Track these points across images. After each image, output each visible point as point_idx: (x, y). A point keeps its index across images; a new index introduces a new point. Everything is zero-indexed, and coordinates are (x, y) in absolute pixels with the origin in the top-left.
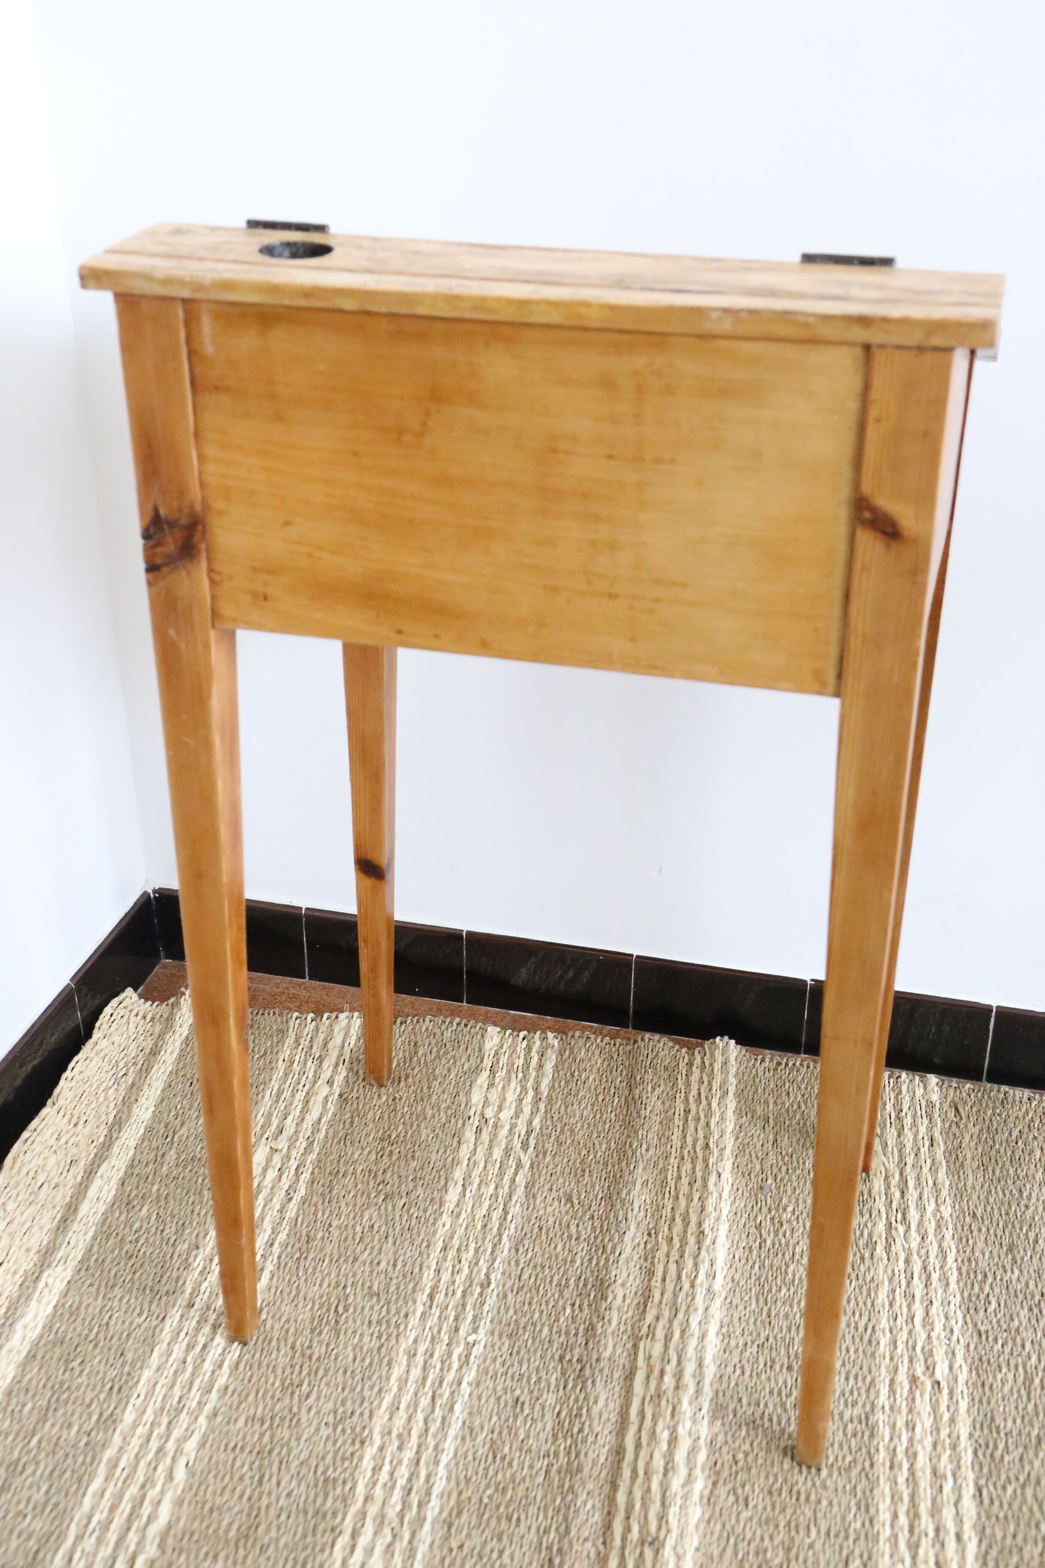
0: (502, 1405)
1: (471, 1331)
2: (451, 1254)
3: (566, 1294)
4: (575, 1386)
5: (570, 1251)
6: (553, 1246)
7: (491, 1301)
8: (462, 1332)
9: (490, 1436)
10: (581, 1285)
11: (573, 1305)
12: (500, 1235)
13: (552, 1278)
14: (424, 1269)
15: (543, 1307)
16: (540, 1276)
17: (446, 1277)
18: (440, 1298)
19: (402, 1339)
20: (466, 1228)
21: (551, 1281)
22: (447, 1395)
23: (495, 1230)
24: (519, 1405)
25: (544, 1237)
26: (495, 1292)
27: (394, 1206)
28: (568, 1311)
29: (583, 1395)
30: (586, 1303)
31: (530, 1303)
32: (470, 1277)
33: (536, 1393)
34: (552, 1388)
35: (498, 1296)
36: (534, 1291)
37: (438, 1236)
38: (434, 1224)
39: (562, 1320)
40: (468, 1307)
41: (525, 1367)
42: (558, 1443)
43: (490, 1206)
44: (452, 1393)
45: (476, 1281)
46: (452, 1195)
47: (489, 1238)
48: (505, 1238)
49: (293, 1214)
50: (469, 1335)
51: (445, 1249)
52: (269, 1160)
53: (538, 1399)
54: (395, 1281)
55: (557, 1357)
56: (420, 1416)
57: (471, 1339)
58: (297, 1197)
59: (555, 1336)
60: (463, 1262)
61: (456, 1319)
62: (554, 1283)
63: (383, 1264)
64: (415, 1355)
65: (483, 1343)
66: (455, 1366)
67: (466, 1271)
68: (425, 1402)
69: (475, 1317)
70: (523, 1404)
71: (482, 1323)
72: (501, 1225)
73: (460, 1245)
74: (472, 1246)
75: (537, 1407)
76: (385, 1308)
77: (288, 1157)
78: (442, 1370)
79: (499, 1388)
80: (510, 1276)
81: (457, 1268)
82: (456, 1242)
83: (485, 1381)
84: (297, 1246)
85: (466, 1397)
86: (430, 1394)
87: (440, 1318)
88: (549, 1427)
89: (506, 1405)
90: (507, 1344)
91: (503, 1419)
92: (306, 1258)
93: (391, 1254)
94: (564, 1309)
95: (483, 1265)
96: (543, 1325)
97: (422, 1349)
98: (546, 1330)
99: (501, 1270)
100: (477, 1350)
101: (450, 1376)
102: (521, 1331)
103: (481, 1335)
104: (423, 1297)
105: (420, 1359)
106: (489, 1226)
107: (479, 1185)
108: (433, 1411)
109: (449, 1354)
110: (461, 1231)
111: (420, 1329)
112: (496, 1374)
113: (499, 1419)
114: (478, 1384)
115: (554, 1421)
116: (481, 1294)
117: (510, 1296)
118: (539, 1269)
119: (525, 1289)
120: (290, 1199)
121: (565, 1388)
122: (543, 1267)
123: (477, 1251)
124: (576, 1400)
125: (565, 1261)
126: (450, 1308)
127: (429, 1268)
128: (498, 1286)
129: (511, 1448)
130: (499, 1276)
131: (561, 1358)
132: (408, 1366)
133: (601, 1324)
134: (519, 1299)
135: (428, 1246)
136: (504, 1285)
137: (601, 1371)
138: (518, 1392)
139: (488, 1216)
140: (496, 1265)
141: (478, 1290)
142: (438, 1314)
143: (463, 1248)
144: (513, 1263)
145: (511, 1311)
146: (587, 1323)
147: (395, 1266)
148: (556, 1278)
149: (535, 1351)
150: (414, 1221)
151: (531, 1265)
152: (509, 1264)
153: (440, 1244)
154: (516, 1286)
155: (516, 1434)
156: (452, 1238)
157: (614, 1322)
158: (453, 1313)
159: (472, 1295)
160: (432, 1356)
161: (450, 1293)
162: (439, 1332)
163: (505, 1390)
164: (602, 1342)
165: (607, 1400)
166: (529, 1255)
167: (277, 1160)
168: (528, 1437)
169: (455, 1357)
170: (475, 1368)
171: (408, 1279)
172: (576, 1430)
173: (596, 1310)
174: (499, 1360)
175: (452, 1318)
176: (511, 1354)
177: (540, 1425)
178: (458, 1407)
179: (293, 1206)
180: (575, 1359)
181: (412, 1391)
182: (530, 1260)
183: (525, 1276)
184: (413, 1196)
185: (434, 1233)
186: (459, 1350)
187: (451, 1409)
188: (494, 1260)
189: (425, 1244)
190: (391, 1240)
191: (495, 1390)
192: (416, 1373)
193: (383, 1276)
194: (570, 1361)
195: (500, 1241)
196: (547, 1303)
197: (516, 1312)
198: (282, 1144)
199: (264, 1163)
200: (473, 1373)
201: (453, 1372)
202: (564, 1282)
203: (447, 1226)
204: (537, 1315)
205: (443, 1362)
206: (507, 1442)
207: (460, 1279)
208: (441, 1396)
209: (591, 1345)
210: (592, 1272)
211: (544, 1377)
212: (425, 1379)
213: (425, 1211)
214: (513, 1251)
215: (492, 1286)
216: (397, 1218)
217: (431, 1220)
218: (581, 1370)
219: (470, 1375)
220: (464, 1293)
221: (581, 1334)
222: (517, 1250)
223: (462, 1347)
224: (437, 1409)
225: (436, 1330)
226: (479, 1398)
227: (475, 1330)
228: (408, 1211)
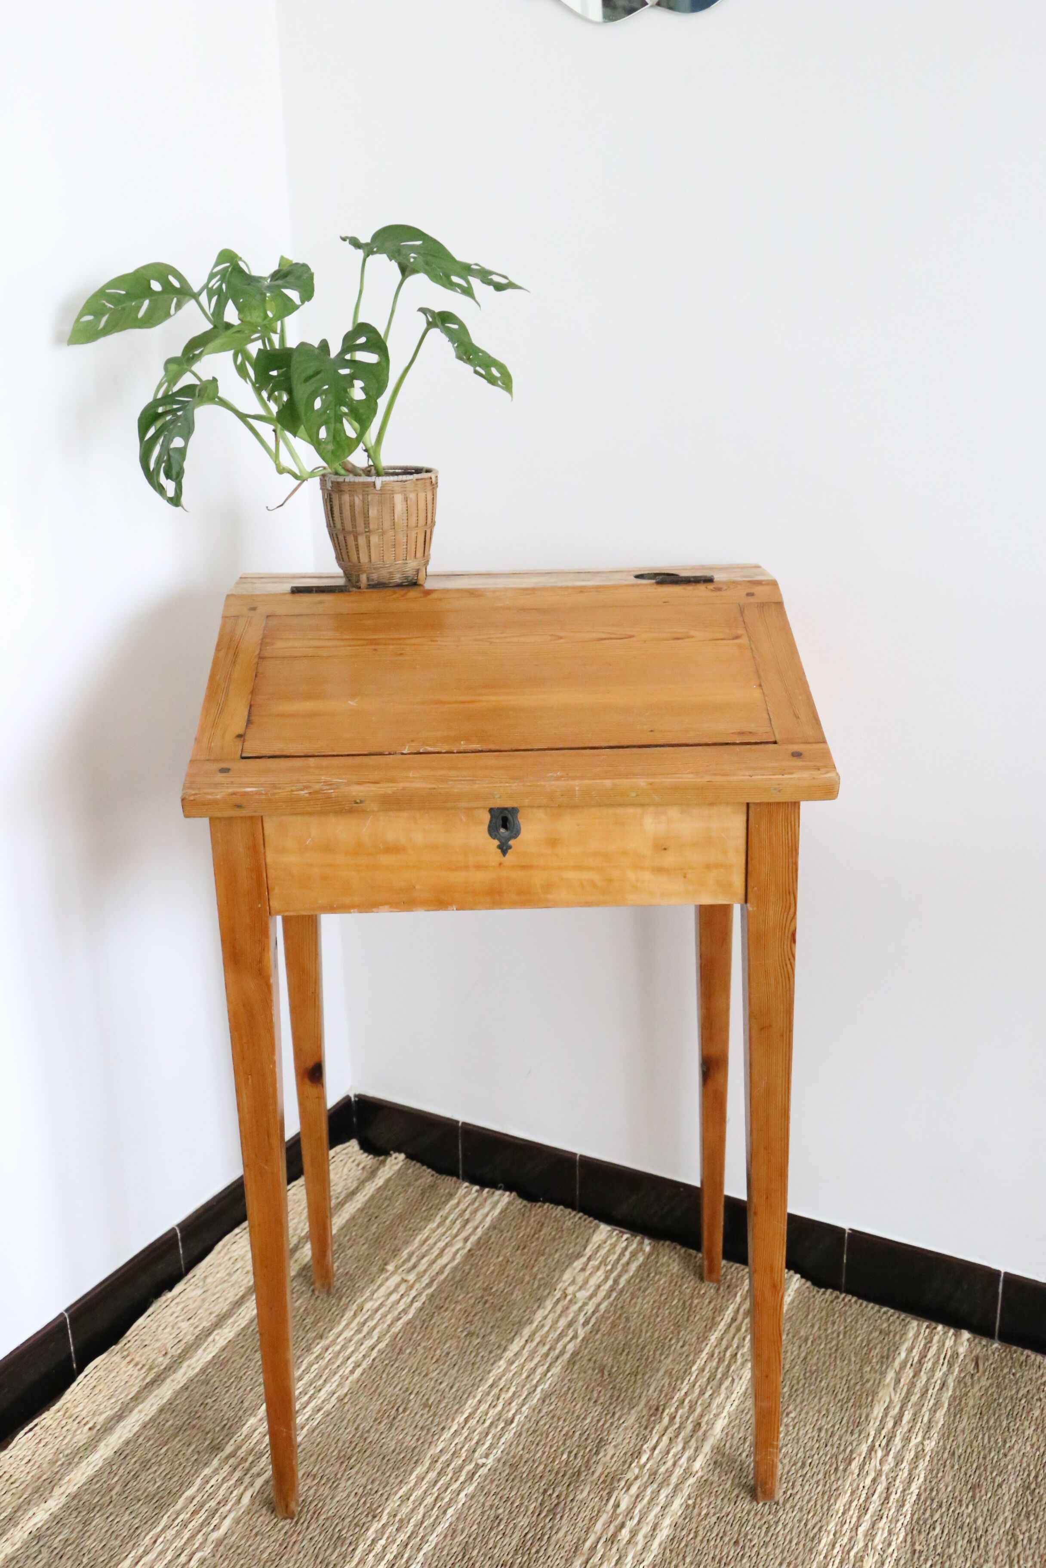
0: (485, 1518)
1: (484, 1455)
2: (495, 1391)
3: (568, 1443)
4: (546, 1516)
5: (586, 1411)
6: (574, 1404)
7: (508, 1436)
8: (477, 1455)
9: (466, 1540)
10: (583, 1438)
11: (570, 1452)
12: (536, 1386)
13: (563, 1428)
14: (471, 1397)
15: (547, 1449)
16: (554, 1425)
17: (483, 1408)
18: (472, 1422)
19: (432, 1446)
20: (514, 1375)
21: (561, 1431)
22: (447, 1500)
23: (535, 1382)
24: (498, 1521)
25: (570, 1395)
26: (514, 1430)
27: (470, 1343)
28: (565, 1456)
29: (550, 1525)
30: (581, 1453)
31: (538, 1444)
32: (500, 1414)
33: (514, 1514)
34: (529, 1513)
35: (515, 1433)
36: (544, 1435)
37: (491, 1374)
38: (492, 1364)
39: (557, 1462)
40: (490, 1436)
41: (513, 1493)
42: (516, 1557)
43: (539, 1362)
44: (451, 1500)
45: (504, 1417)
46: (515, 1347)
47: (528, 1386)
48: (539, 1389)
49: (397, 1330)
50: (481, 1458)
51: (491, 1386)
52: (397, 1286)
53: (514, 1519)
54: (446, 1401)
55: (541, 1491)
56: (422, 1510)
57: (481, 1462)
58: (405, 1318)
59: (547, 1474)
60: (501, 1400)
61: (477, 1443)
62: (564, 1432)
63: (444, 1385)
64: (436, 1461)
65: (489, 1467)
66: (462, 1479)
67: (499, 1408)
68: (429, 1500)
69: (491, 1444)
70: (501, 1520)
71: (495, 1451)
72: (541, 1379)
73: (504, 1386)
74: (513, 1389)
75: (511, 1525)
76: (431, 1419)
77: (412, 1287)
78: (451, 1478)
79: (487, 1504)
80: (530, 1421)
81: (494, 1404)
82: (502, 1383)
83: (479, 1496)
84: (389, 1355)
85: (460, 1505)
86: (436, 1495)
87: (466, 1438)
88: (514, 1543)
89: (488, 1519)
90: (507, 1472)
91: (482, 1528)
92: (392, 1365)
93: (452, 1379)
94: (562, 1454)
95: (514, 1406)
96: (540, 1464)
97: (443, 1458)
98: (541, 1467)
99: (526, 1414)
100: (483, 1471)
101: (455, 1486)
102: (521, 1465)
103: (490, 1461)
104: (461, 1419)
105: (439, 1466)
106: (531, 1377)
107: (538, 1344)
108: (432, 1509)
109: (461, 1468)
110: (509, 1375)
111: (448, 1443)
112: (490, 1493)
113: (479, 1528)
114: (473, 1497)
115: (520, 1539)
116: (503, 1429)
117: (524, 1435)
118: (556, 1419)
119: (538, 1433)
120: (400, 1319)
121: (539, 1515)
122: (559, 1419)
123: (514, 1393)
124: (543, 1528)
125: (578, 1417)
126: (476, 1433)
127: (474, 1397)
128: (518, 1425)
129: (479, 1552)
130: (522, 1418)
131: (545, 1491)
132: (429, 1468)
133: (585, 1473)
134: (530, 1439)
135: (481, 1380)
136: (522, 1427)
137: (571, 1509)
138: (501, 1511)
139: (534, 1370)
140: (524, 1409)
141: (502, 1425)
142: (466, 1434)
143: (505, 1389)
144: (537, 1411)
145: (521, 1447)
146: (576, 1470)
147: (451, 1388)
148: (566, 1429)
149: (526, 1482)
150: (479, 1358)
151: (551, 1415)
152: (534, 1410)
153: (490, 1382)
154: (532, 1429)
155: (487, 1542)
156: (500, 1379)
157: (597, 1474)
158: (477, 1438)
159: (496, 1427)
160: (448, 1465)
161: (481, 1421)
162: (461, 1448)
163: (491, 1506)
164: (581, 1488)
165: (567, 1532)
166: (552, 1407)
167: (403, 1288)
168: (495, 1547)
169: (464, 1473)
170: (476, 1484)
171: (456, 1401)
172: (534, 1550)
173: (588, 1461)
174: (496, 1482)
175: (474, 1441)
176: (507, 1480)
177: (507, 1540)
178: (450, 1512)
179: (399, 1324)
180: (555, 1495)
181: (424, 1488)
182: (551, 1411)
183: (542, 1423)
184: (486, 1339)
185: (489, 1372)
186: (471, 1467)
187: (445, 1512)
188: (523, 1405)
189: (479, 1378)
190: (456, 1368)
191: (483, 1505)
192: (432, 1475)
193: (439, 1394)
194: (550, 1495)
195: (534, 1391)
196: (551, 1447)
197: (523, 1449)
198: (412, 1277)
199: (392, 1288)
200: (472, 1488)
201: (459, 1482)
202: (571, 1433)
203: (501, 1370)
204: (538, 1455)
205: (454, 1473)
206: (478, 1547)
207: (493, 1412)
208: (442, 1499)
209: (572, 1487)
210: (596, 1430)
211: (526, 1503)
212: (436, 1482)
213: (491, 1352)
214: (541, 1401)
215: (514, 1425)
216: (468, 1352)
217: (492, 1361)
218: (556, 1505)
219: (470, 1489)
220: (491, 1424)
221: (567, 1477)
222: (544, 1401)
223: (473, 1465)
224: (436, 1509)
225: (459, 1446)
226: (470, 1508)
227: (487, 1456)
228: (478, 1349)
